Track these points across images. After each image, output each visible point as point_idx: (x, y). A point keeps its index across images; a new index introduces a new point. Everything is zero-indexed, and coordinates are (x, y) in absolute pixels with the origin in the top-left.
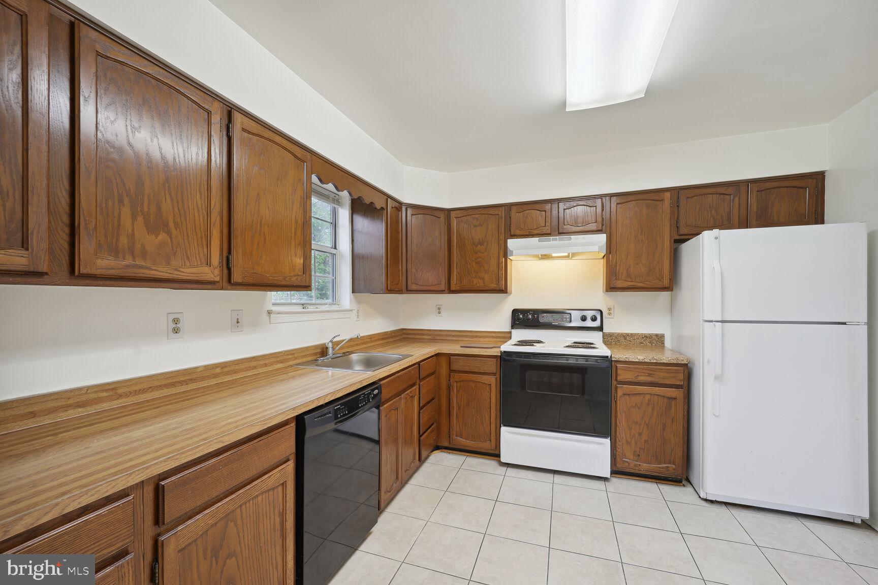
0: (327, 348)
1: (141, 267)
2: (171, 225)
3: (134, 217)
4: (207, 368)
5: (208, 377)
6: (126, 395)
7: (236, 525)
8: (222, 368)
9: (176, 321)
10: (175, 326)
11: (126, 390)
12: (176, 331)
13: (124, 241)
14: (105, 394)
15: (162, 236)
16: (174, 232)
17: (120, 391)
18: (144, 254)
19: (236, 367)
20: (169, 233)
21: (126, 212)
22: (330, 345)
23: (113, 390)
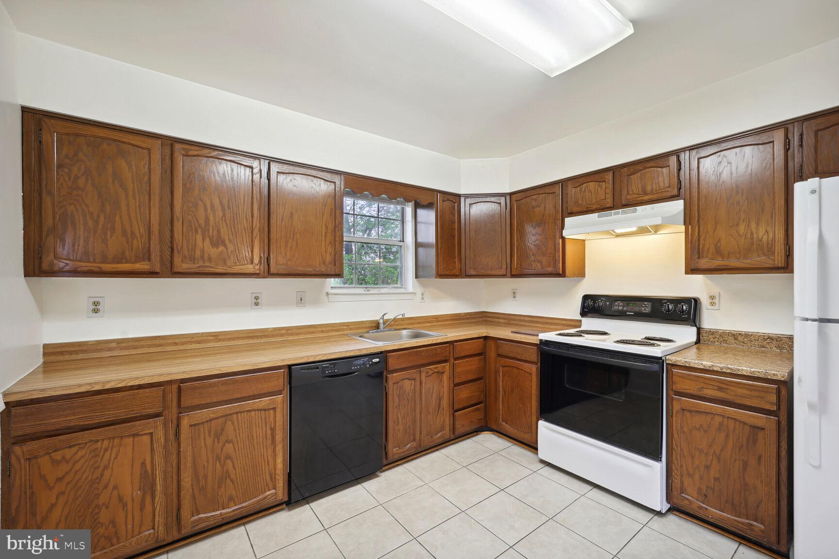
0: (379, 323)
1: (207, 267)
2: (227, 242)
3: (204, 240)
4: (275, 329)
5: (276, 336)
6: (224, 340)
7: (233, 423)
8: (287, 330)
9: (257, 298)
10: (256, 301)
11: (223, 337)
12: (257, 304)
13: (198, 253)
14: (211, 338)
15: (221, 248)
16: (228, 245)
17: (219, 337)
18: (210, 259)
19: (298, 331)
20: (225, 246)
21: (199, 237)
22: (381, 321)
23: (216, 336)
